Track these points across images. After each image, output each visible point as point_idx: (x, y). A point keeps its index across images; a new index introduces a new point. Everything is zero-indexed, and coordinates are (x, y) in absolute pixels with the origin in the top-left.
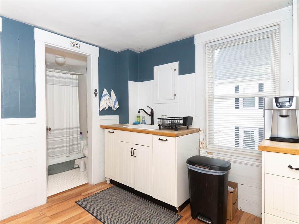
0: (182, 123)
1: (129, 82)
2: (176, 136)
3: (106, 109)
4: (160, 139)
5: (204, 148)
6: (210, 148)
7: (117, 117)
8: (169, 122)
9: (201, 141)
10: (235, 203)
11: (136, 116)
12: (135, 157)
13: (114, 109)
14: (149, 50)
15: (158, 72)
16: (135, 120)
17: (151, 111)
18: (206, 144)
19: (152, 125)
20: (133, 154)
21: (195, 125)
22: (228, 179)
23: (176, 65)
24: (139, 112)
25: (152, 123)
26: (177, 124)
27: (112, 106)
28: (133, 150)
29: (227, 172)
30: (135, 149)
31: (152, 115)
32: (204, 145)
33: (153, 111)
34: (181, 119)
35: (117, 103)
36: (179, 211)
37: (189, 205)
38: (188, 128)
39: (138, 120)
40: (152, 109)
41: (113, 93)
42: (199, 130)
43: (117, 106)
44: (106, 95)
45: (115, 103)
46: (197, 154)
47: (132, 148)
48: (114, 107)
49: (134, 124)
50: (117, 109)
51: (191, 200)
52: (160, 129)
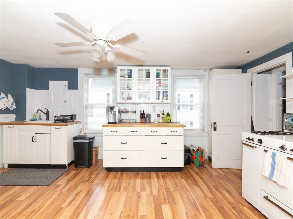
0: (70, 118)
1: (27, 88)
2: (66, 125)
3: (3, 109)
4: (56, 128)
5: (83, 132)
6: (86, 131)
7: (14, 116)
8: (62, 118)
9: (81, 128)
10: (97, 156)
11: (33, 114)
12: (36, 142)
13: (11, 109)
14: (45, 68)
15: (53, 85)
16: (32, 118)
17: (47, 111)
18: (84, 129)
19: (48, 121)
20: (34, 140)
21: (78, 119)
22: (93, 146)
23: (66, 83)
24: (37, 112)
25: (48, 119)
26: (67, 119)
27: (9, 107)
28: (34, 138)
29: (92, 140)
30: (36, 137)
31: (47, 113)
32: (83, 130)
33: (48, 111)
34: (69, 116)
35: (15, 104)
36: (67, 167)
37: (74, 164)
38: (73, 121)
39: (35, 118)
40: (48, 110)
41: (9, 95)
42: (80, 122)
43: (14, 107)
44: (4, 98)
45: (12, 104)
46: (79, 135)
47: (33, 137)
48: (12, 107)
49: (31, 120)
50: (14, 109)
51: (75, 160)
52: (55, 122)
